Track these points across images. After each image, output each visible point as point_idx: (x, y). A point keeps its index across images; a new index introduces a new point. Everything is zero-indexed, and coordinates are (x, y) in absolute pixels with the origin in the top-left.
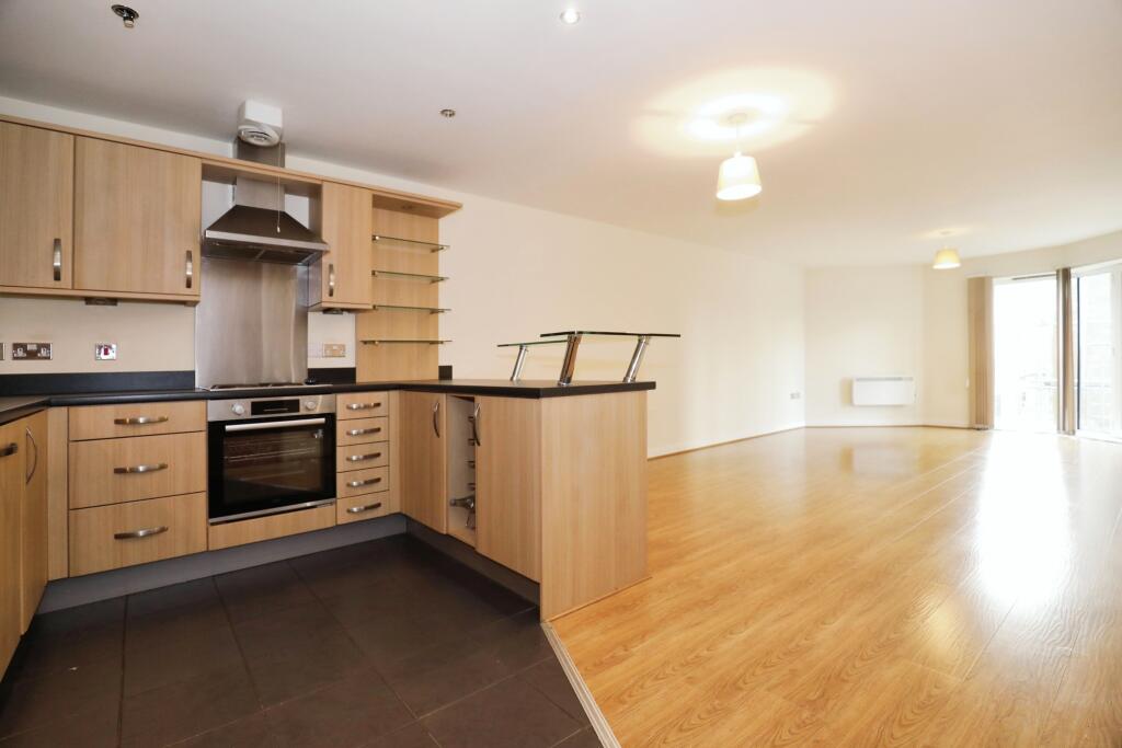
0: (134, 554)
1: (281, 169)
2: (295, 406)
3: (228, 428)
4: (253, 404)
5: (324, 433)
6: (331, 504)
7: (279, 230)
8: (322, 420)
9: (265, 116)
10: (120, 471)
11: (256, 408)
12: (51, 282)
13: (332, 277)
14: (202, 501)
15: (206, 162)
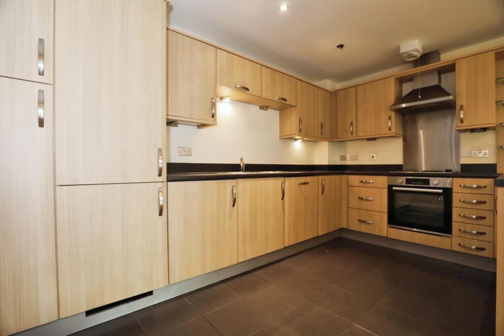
0: (364, 229)
1: (439, 63)
2: (427, 182)
3: (394, 188)
4: (407, 179)
5: (444, 198)
6: (450, 237)
7: (420, 97)
8: (441, 191)
9: (414, 46)
10: (360, 198)
11: (408, 181)
12: (351, 136)
13: (462, 112)
14: (385, 217)
15: (396, 77)
